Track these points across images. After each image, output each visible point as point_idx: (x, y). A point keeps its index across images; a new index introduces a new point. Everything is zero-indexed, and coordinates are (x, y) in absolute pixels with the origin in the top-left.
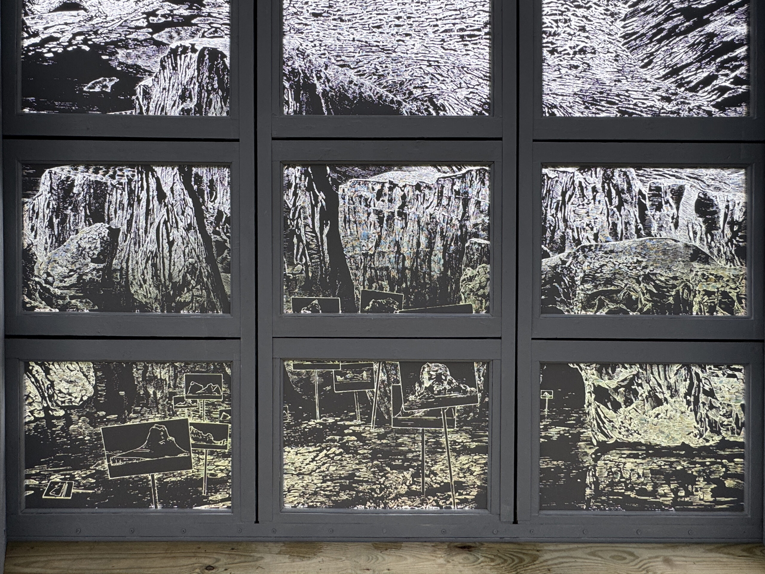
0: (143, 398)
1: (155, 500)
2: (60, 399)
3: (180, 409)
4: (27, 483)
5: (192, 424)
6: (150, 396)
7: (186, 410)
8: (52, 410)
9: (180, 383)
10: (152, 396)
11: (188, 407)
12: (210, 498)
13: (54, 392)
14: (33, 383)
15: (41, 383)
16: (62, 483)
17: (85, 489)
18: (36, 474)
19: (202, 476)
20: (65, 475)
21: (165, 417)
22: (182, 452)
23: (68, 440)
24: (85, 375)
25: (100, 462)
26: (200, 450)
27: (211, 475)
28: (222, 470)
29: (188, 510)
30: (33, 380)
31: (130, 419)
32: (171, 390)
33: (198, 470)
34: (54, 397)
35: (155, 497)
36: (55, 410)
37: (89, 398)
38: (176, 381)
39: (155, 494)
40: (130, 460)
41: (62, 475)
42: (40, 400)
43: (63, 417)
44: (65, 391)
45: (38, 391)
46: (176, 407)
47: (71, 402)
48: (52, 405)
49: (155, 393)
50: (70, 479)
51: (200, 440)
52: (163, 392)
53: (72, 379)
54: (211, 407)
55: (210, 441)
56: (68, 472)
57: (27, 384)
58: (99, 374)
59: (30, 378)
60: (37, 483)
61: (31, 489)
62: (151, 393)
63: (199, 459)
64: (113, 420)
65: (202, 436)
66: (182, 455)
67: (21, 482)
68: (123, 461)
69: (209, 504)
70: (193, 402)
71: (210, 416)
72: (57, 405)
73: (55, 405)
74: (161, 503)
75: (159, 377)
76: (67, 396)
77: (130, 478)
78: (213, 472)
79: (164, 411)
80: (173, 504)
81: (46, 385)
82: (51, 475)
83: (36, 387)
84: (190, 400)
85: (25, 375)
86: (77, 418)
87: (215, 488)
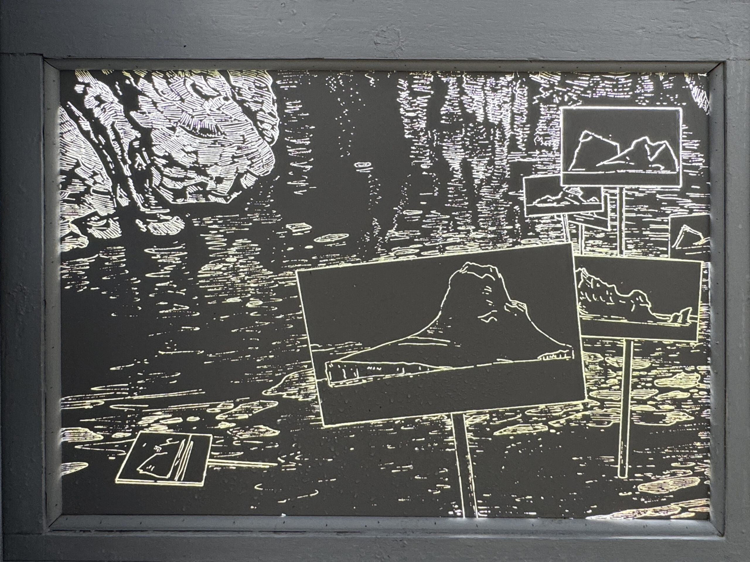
0: (428, 184)
1: (467, 492)
2: (170, 184)
3: (546, 217)
4: (68, 439)
5: (582, 262)
6: (451, 175)
7: (564, 217)
8: (144, 217)
9: (546, 136)
10: (459, 175)
11: (571, 208)
12: (642, 488)
13: (153, 164)
14: (86, 134)
15: (112, 136)
16: (175, 438)
17: (248, 456)
18: (97, 411)
19: (617, 419)
20: (184, 414)
21: (498, 239)
22: (554, 348)
23: (193, 309)
24: (247, 111)
25: (295, 375)
26: (607, 339)
27: (646, 416)
28: (677, 403)
29: (571, 524)
30: (86, 125)
31: (388, 246)
32: (517, 157)
33: (602, 401)
34: (150, 176)
35: (466, 484)
36: (154, 217)
37: (260, 180)
38: (533, 129)
39: (465, 474)
40: (388, 369)
41: (175, 414)
42: (109, 185)
43: (180, 237)
44: (187, 161)
45: (103, 158)
46: (533, 210)
47: (206, 194)
48: (147, 200)
49: (466, 167)
50: (201, 427)
51: (609, 311)
52: (491, 163)
53: (208, 123)
54: (644, 208)
55: (643, 314)
56: (195, 406)
57: (67, 138)
58: (291, 107)
59: (76, 119)
60: (99, 436)
61: (80, 456)
62: (456, 165)
63: (606, 368)
64: (334, 250)
65: (616, 298)
66: (553, 356)
67: (50, 435)
68: (364, 372)
69: (638, 505)
70: (588, 193)
71: (640, 235)
72: (162, 202)
73: (153, 202)
74: (486, 502)
75: (480, 119)
76: (192, 174)
77: (387, 425)
78: (648, 408)
79: (496, 222)
80: (525, 506)
81: (126, 142)
82: (141, 414)
83: (96, 146)
84: (577, 190)
85: (61, 110)
86: (221, 241)
87: (658, 456)
